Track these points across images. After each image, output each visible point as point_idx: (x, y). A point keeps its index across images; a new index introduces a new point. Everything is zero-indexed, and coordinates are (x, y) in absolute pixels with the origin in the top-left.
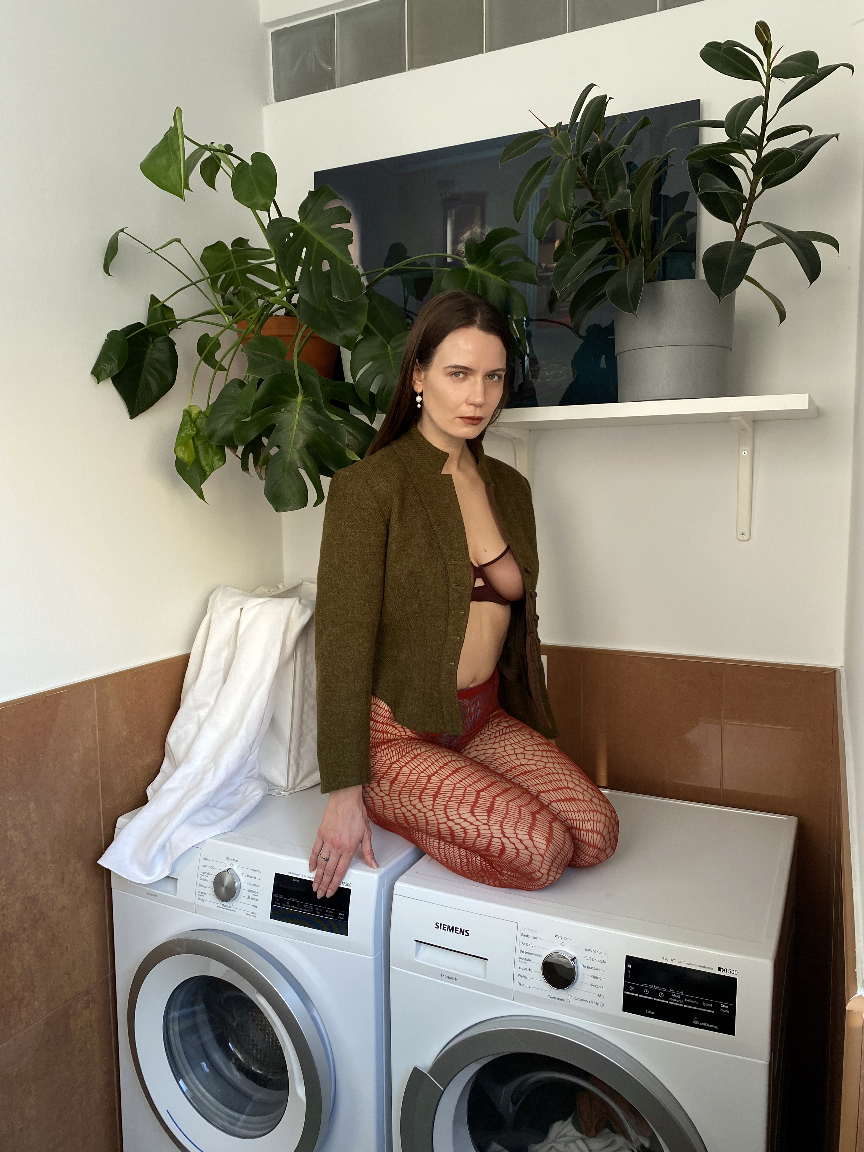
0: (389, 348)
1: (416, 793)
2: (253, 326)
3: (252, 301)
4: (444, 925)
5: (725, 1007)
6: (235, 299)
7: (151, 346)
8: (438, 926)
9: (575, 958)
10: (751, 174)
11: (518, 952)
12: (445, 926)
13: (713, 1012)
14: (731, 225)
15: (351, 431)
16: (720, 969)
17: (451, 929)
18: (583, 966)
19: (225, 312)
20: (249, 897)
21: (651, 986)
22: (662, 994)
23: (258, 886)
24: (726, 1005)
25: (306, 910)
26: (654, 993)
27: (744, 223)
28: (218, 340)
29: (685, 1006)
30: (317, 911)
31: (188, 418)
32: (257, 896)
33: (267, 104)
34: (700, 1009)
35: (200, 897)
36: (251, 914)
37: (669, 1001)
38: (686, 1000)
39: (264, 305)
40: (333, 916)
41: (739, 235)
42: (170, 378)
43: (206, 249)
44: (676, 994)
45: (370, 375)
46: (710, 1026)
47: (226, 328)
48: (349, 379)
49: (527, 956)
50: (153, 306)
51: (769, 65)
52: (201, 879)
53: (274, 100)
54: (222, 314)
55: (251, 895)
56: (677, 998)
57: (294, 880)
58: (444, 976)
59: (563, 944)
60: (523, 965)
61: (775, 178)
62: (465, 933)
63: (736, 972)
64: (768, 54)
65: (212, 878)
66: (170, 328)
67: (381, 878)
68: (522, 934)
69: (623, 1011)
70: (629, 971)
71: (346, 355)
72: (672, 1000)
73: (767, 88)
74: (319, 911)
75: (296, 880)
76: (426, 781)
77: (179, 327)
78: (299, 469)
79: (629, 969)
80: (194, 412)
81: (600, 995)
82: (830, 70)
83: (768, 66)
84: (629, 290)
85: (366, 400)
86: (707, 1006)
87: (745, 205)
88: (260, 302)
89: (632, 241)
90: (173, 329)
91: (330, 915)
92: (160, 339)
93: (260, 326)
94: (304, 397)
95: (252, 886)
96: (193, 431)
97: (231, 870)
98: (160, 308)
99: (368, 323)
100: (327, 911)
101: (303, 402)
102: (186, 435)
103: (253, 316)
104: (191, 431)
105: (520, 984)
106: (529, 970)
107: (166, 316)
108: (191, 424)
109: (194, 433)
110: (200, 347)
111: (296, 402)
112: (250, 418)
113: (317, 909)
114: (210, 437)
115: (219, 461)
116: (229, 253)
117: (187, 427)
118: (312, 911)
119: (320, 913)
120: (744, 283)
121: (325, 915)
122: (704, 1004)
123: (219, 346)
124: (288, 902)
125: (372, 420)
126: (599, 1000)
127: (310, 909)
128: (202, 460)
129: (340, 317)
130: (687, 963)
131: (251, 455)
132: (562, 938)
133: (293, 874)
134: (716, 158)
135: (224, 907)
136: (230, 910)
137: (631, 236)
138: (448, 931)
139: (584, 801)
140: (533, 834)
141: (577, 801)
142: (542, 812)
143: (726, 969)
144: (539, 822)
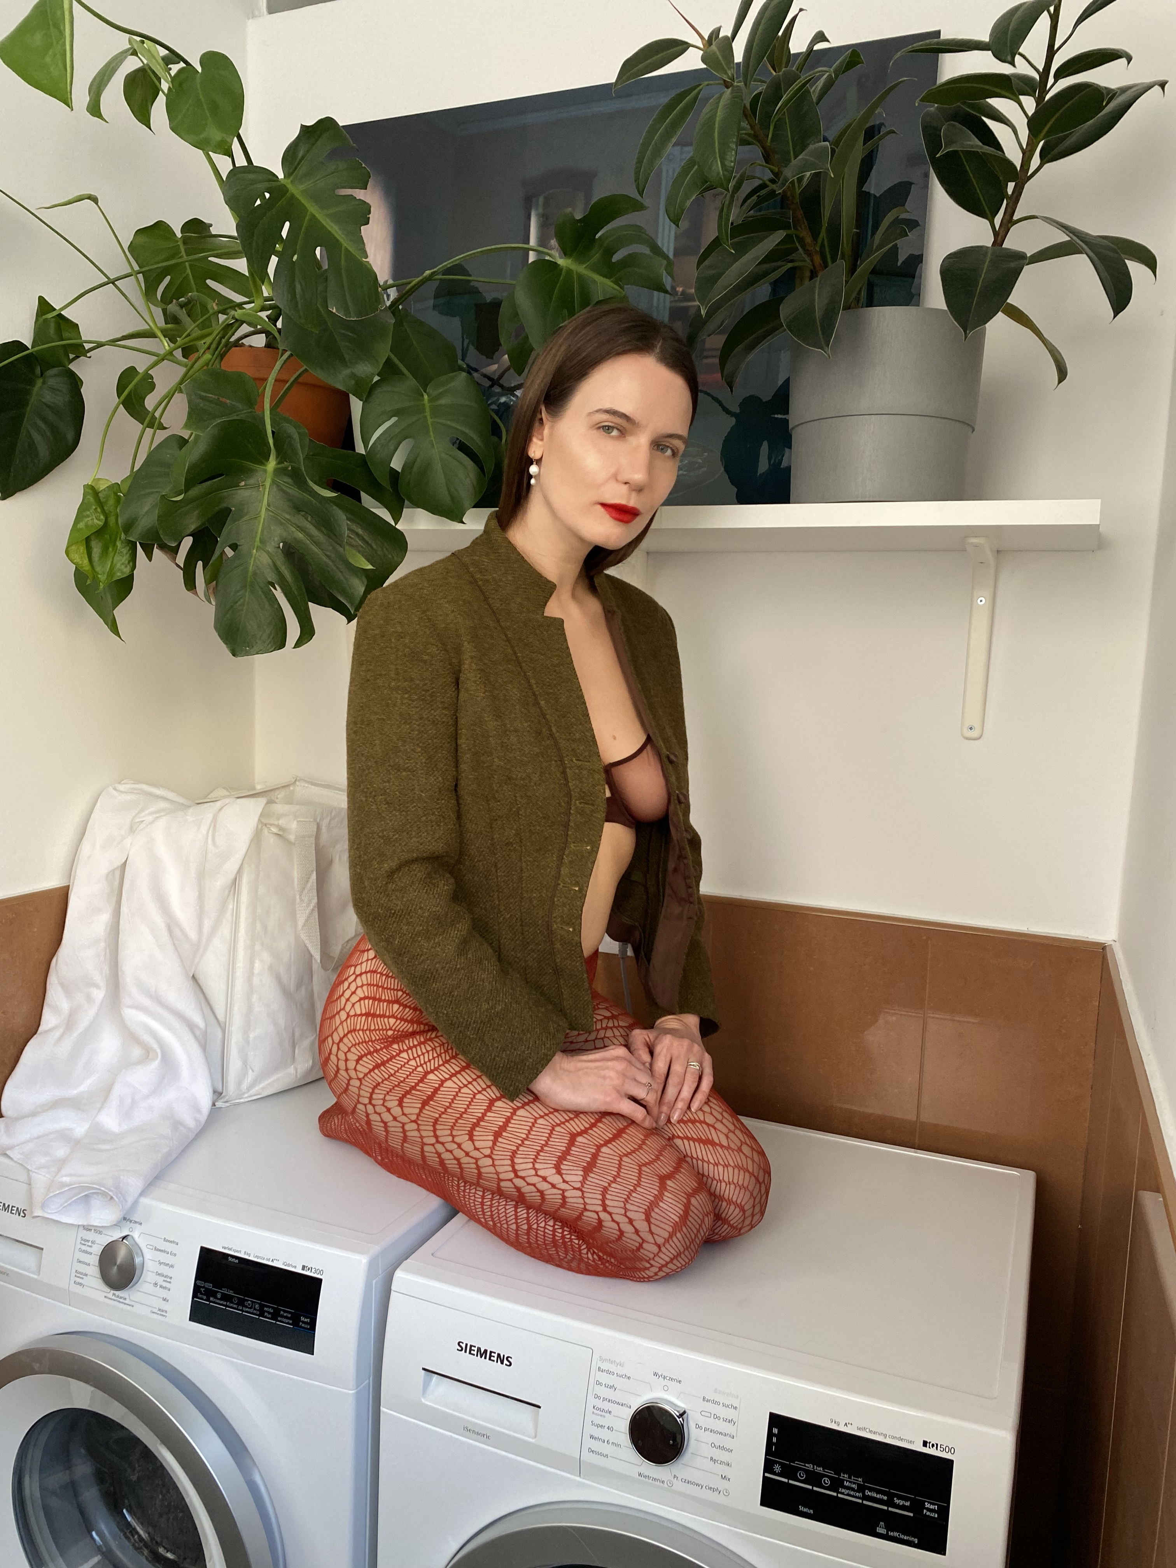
0: (426, 397)
2: (208, 356)
3: (209, 317)
4: (471, 1346)
5: (932, 1507)
6: (182, 314)
7: (39, 382)
8: (464, 1348)
9: (684, 1412)
11: (591, 1397)
12: (473, 1348)
13: (912, 1515)
14: (986, 222)
15: (360, 531)
16: (924, 1444)
17: (483, 1353)
18: (698, 1427)
19: (164, 336)
20: (156, 1284)
21: (810, 1467)
22: (827, 1481)
23: (172, 1266)
24: (933, 1504)
25: (246, 1309)
26: (814, 1478)
27: (1007, 217)
28: (152, 378)
29: (865, 1502)
30: (265, 1314)
31: (92, 500)
33: (254, 15)
34: (890, 1509)
35: (78, 1280)
37: (838, 1492)
38: (868, 1493)
39: (226, 324)
40: (289, 1325)
41: (999, 238)
42: (70, 436)
43: (140, 232)
44: (850, 1482)
45: (393, 439)
46: (906, 1538)
47: (161, 359)
48: (360, 449)
49: (606, 1406)
50: (42, 315)
52: (80, 1250)
53: (265, 10)
54: (160, 338)
55: (160, 1280)
56: (853, 1489)
59: (666, 1389)
60: (599, 1420)
61: (1062, 146)
62: (505, 1362)
63: (952, 1450)
65: (98, 1250)
66: (71, 356)
67: (372, 1264)
68: (599, 1368)
69: (762, 1504)
70: (774, 1440)
71: (356, 406)
72: (843, 1491)
76: (485, 1107)
77: (88, 355)
78: (273, 589)
79: (775, 1435)
80: (102, 486)
81: (724, 1478)
84: (818, 313)
86: (902, 1504)
87: (1011, 185)
88: (222, 317)
89: (826, 239)
90: (78, 357)
91: (287, 1321)
92: (55, 371)
93: (218, 356)
94: (279, 463)
95: (162, 1266)
96: (99, 520)
97: (129, 1238)
98: (53, 319)
99: (393, 356)
100: (282, 1312)
101: (278, 472)
102: (87, 526)
103: (208, 340)
104: (95, 521)
105: (593, 1451)
106: (608, 1428)
107: (65, 334)
108: (96, 508)
109: (101, 524)
110: (120, 389)
111: (265, 471)
112: (183, 495)
113: (266, 1309)
114: (127, 528)
115: (123, 567)
116: (178, 241)
117: (88, 513)
118: (258, 1313)
119: (270, 1316)
120: (1000, 318)
121: (279, 1319)
122: (896, 1501)
123: (152, 387)
124: (219, 1296)
125: (397, 518)
126: (722, 1485)
127: (255, 1309)
128: (96, 564)
129: (347, 344)
130: (871, 1431)
131: (200, 564)
132: (665, 1378)
133: (230, 1249)
134: (970, 105)
135: (115, 1298)
136: (125, 1304)
137: (824, 231)
138: (477, 1356)
139: (728, 1148)
140: (653, 1214)
141: (717, 1147)
142: (677, 1176)
143: (937, 1445)
144: (669, 1195)
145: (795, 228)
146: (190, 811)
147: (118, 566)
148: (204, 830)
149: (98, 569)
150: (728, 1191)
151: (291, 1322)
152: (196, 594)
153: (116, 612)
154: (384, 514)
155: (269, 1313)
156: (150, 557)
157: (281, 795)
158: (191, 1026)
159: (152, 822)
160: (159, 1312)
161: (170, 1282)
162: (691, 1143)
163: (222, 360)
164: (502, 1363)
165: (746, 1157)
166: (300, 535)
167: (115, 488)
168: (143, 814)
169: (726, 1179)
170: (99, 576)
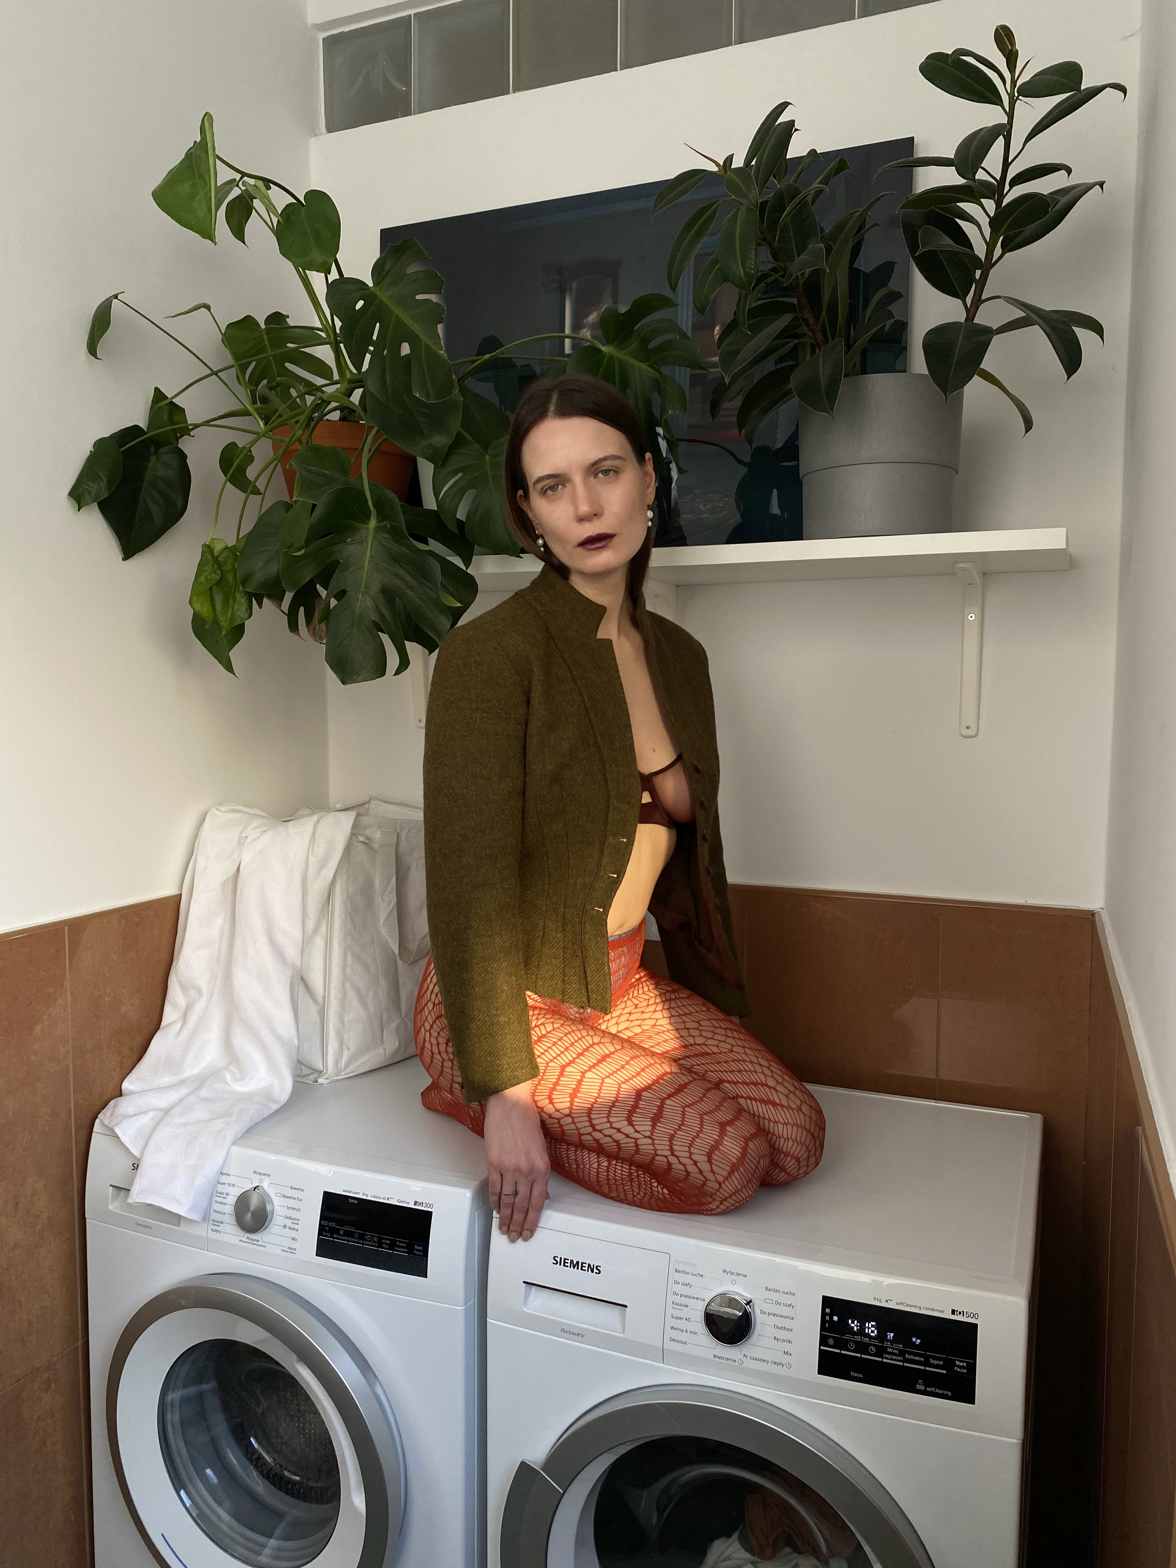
0: (487, 457)
4: (565, 1259)
5: (961, 1364)
6: (271, 396)
7: (153, 459)
8: (559, 1261)
9: (751, 1301)
10: (987, 231)
11: (670, 1294)
12: (566, 1261)
13: (945, 1372)
14: (959, 302)
16: (953, 1312)
17: (575, 1265)
18: (763, 1312)
19: (258, 414)
20: (285, 1226)
21: (858, 1338)
22: (873, 1349)
23: (299, 1210)
24: (963, 1362)
25: (367, 1243)
26: (862, 1348)
27: (976, 298)
28: (251, 453)
29: (905, 1364)
30: (384, 1243)
31: (209, 557)
34: (927, 1368)
35: (215, 1228)
37: (882, 1358)
38: (907, 1356)
41: (970, 314)
42: (179, 502)
43: (230, 326)
44: (892, 1348)
45: (458, 493)
46: (941, 1392)
47: (260, 435)
48: (429, 506)
49: (684, 1301)
50: (157, 403)
51: (1014, 83)
52: (216, 1202)
54: (254, 416)
55: (289, 1223)
56: (894, 1355)
57: (350, 1200)
58: (566, 1331)
59: (734, 1283)
60: (677, 1313)
61: (1019, 238)
62: (596, 1270)
63: (976, 1315)
64: (1012, 69)
65: (232, 1200)
66: (180, 436)
67: (475, 1196)
68: (677, 1270)
69: (818, 1374)
70: (827, 1318)
71: (426, 467)
72: (887, 1356)
73: (1010, 115)
75: (353, 1201)
77: (192, 434)
78: (380, 633)
79: (827, 1313)
80: (217, 547)
81: (786, 1353)
82: (1095, 92)
83: (1012, 85)
84: (823, 385)
87: (978, 273)
89: (826, 320)
90: (184, 437)
91: (402, 1250)
92: (165, 450)
94: (378, 522)
95: (290, 1210)
96: (215, 574)
97: (260, 1188)
98: (165, 407)
99: (462, 429)
100: (398, 1243)
101: (378, 529)
102: (206, 579)
104: (212, 575)
105: (673, 1340)
106: (686, 1319)
107: (176, 418)
108: (214, 567)
109: (219, 577)
110: (223, 463)
111: (367, 529)
112: (303, 551)
113: (383, 1241)
114: (244, 582)
115: (241, 614)
116: (262, 332)
117: (206, 570)
118: (377, 1245)
119: (387, 1247)
120: (976, 379)
121: (396, 1248)
122: (933, 1362)
124: (342, 1232)
125: (468, 563)
126: (785, 1359)
127: (374, 1242)
128: (218, 614)
129: (426, 421)
130: (907, 1305)
131: (302, 609)
132: (733, 1274)
133: (350, 1192)
134: (940, 209)
135: (250, 1241)
136: (258, 1245)
137: (824, 313)
138: (570, 1267)
139: (788, 1108)
140: (714, 1156)
141: (778, 1107)
142: (736, 1123)
143: (963, 1312)
144: (729, 1139)
145: (801, 312)
146: (280, 829)
147: (238, 614)
148: (305, 841)
149: (221, 618)
151: (406, 1250)
152: (301, 635)
153: (230, 654)
154: (457, 561)
155: (387, 1244)
156: (262, 606)
159: (256, 837)
160: (289, 1250)
161: (298, 1224)
162: (754, 1102)
164: (592, 1271)
165: (805, 1115)
166: (395, 581)
167: (227, 549)
168: (247, 831)
169: (785, 1135)
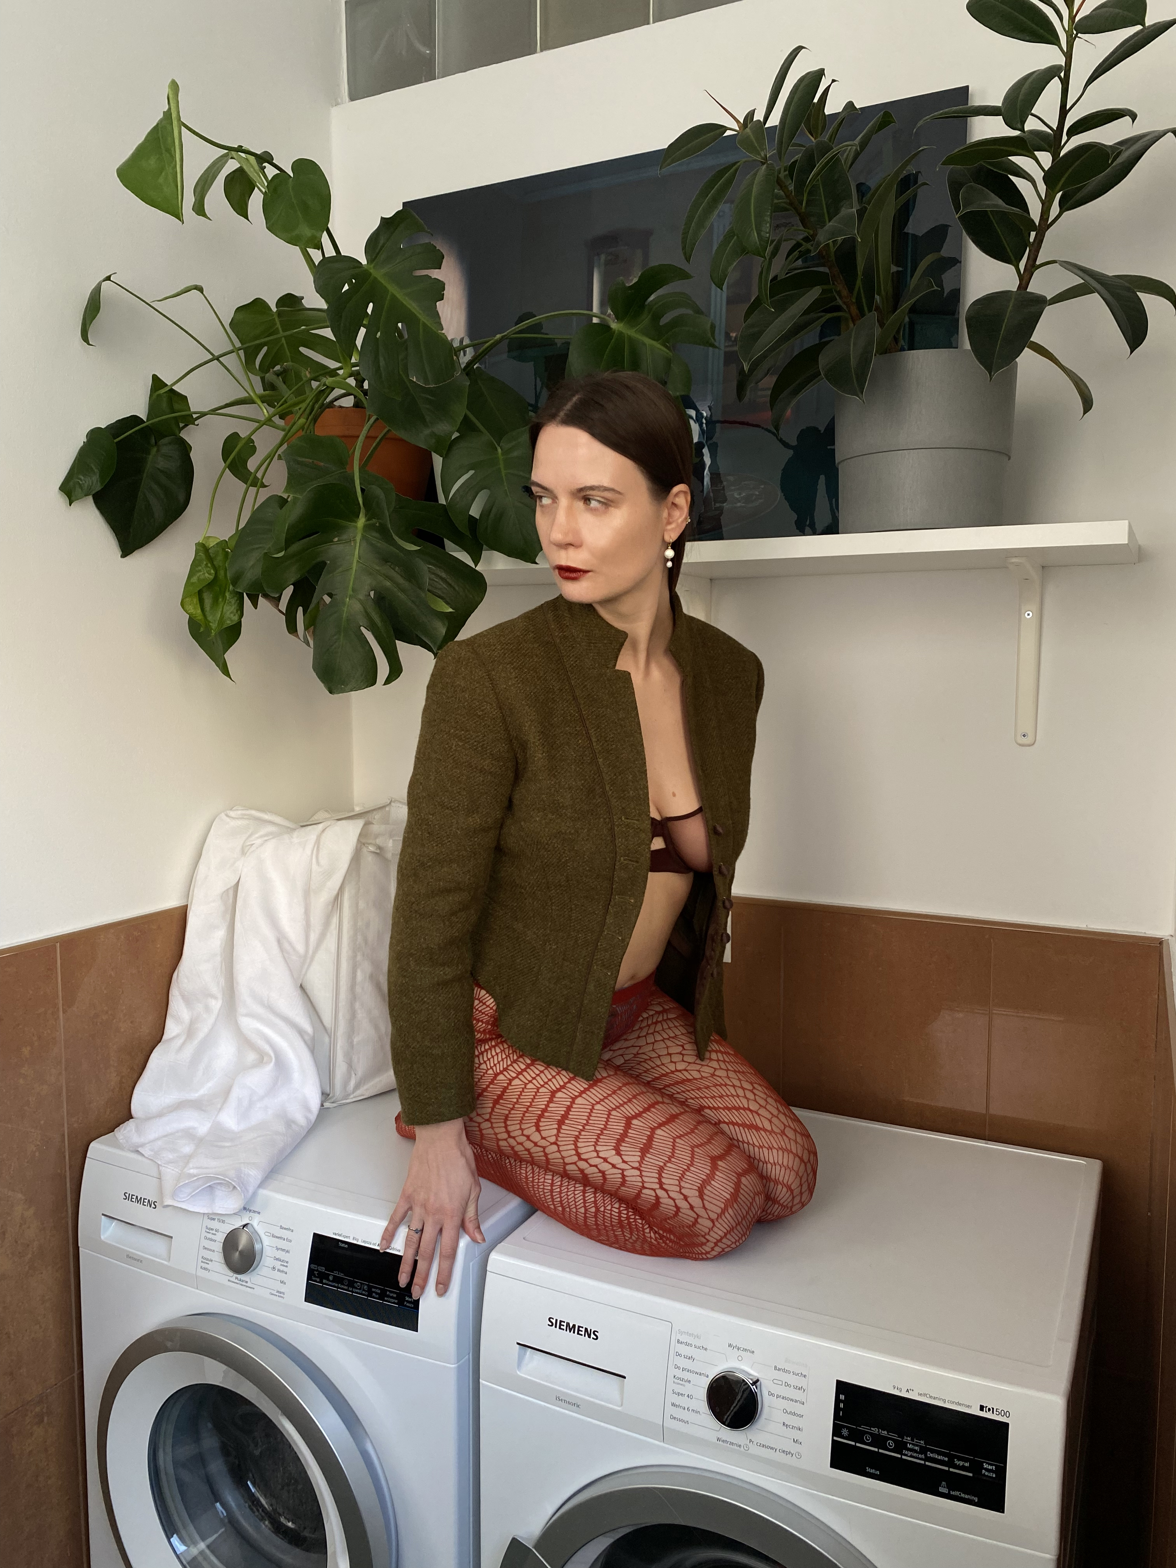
0: (499, 450)
1: (531, 1118)
2: (302, 421)
3: (303, 384)
4: (561, 1321)
5: (990, 1467)
6: (279, 382)
7: (154, 450)
8: (553, 1323)
9: (758, 1381)
10: (1042, 188)
11: (671, 1367)
12: (562, 1323)
13: (971, 1475)
14: (1011, 268)
15: (443, 575)
16: (982, 1408)
17: (571, 1328)
18: (771, 1394)
19: (263, 402)
20: (274, 1268)
21: (875, 1430)
22: (891, 1444)
23: (288, 1252)
24: (992, 1465)
25: (357, 1290)
26: (879, 1441)
27: (1030, 262)
28: (253, 442)
29: (927, 1463)
30: (374, 1292)
31: (203, 556)
32: (287, 1266)
33: (337, 104)
34: (951, 1470)
35: (204, 1265)
36: (277, 1294)
37: (902, 1454)
38: (929, 1454)
39: (318, 390)
40: (396, 1301)
41: (1024, 282)
42: (181, 498)
43: (239, 310)
44: (913, 1444)
45: (470, 490)
46: (967, 1497)
47: (262, 424)
48: (442, 500)
49: (686, 1375)
50: (155, 392)
51: (1072, 18)
52: (206, 1238)
53: (347, 99)
54: (259, 405)
55: (278, 1264)
56: (915, 1451)
57: (340, 1244)
58: (561, 1400)
59: (740, 1359)
60: (679, 1389)
61: (1079, 196)
62: (592, 1336)
63: (1008, 1413)
65: (221, 1237)
66: (181, 425)
68: (678, 1341)
69: (832, 1466)
70: (842, 1405)
71: (438, 461)
72: (906, 1452)
73: (1068, 56)
74: (377, 1293)
75: (343, 1245)
76: (548, 1099)
77: (196, 423)
78: (362, 628)
79: (842, 1401)
80: (211, 544)
81: (795, 1441)
82: (1161, 28)
83: (1070, 21)
84: (853, 362)
85: (463, 528)
86: (961, 1465)
87: (1033, 234)
88: (315, 384)
89: (862, 291)
90: (186, 426)
91: (393, 1299)
92: (166, 440)
93: (312, 420)
94: (368, 520)
95: (279, 1251)
96: (210, 574)
97: (249, 1226)
98: (165, 395)
99: (469, 414)
100: (389, 1292)
101: (366, 528)
102: (199, 579)
103: (303, 406)
104: (207, 575)
105: (674, 1418)
106: (688, 1396)
107: (176, 406)
108: (207, 564)
109: (212, 577)
110: (226, 452)
111: (356, 527)
112: (283, 553)
113: (375, 1288)
114: (235, 581)
115: (232, 615)
116: (273, 315)
117: (200, 568)
118: (368, 1294)
119: (379, 1295)
121: (387, 1297)
122: (957, 1462)
123: (253, 450)
124: (331, 1278)
125: (476, 560)
126: (794, 1448)
127: (365, 1289)
128: (207, 613)
129: (428, 406)
130: (931, 1397)
131: (300, 609)
132: (738, 1349)
133: (340, 1235)
134: (991, 164)
135: (238, 1282)
136: (247, 1287)
137: (859, 282)
138: (566, 1331)
139: (772, 1132)
140: (706, 1191)
141: (761, 1131)
142: (727, 1158)
143: (993, 1409)
144: (721, 1175)
145: (834, 284)
146: (296, 834)
147: (228, 614)
148: (308, 851)
149: (210, 618)
150: (776, 1172)
152: (297, 636)
153: (227, 656)
154: (464, 557)
156: (255, 605)
157: (377, 816)
158: (301, 1032)
159: (262, 845)
162: (736, 1127)
163: (315, 423)
164: (589, 1337)
165: (790, 1139)
166: (388, 584)
167: (223, 544)
168: (253, 837)
169: (771, 1161)
170: (211, 624)
